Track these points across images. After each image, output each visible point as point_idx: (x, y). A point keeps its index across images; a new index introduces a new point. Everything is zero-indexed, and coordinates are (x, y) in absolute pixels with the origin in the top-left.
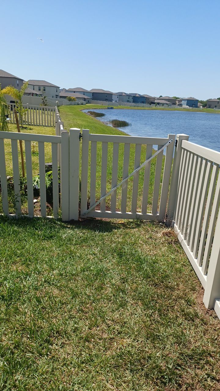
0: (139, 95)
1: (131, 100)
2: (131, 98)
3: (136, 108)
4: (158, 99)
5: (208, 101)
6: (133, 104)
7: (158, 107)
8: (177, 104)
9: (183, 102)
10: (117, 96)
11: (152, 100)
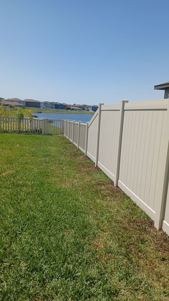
0: (59, 103)
1: (54, 106)
2: (53, 105)
3: (58, 112)
4: (73, 106)
7: (73, 111)
8: (86, 110)
9: (89, 108)
10: (43, 104)
11: (68, 107)
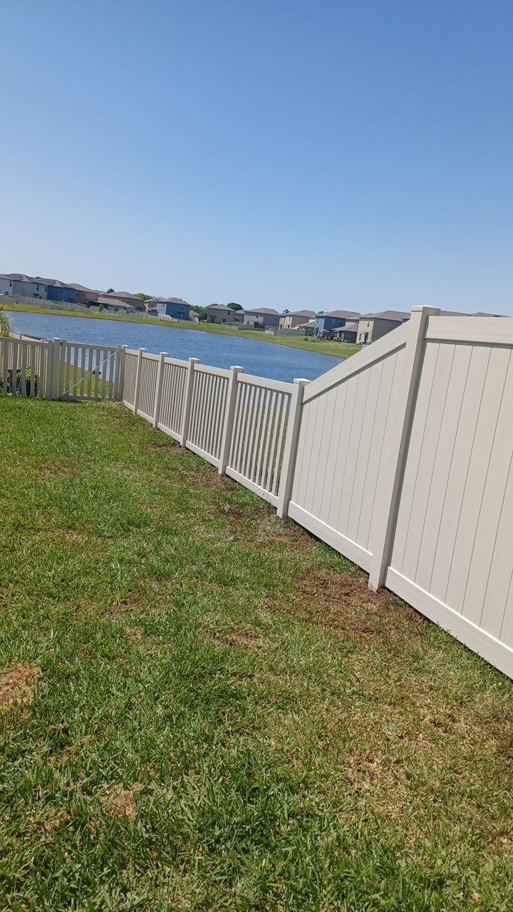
0: (62, 284)
1: (42, 291)
2: (42, 289)
3: (56, 311)
4: (105, 296)
5: (209, 308)
6: (49, 302)
7: (106, 312)
8: (147, 310)
9: (159, 307)
10: (8, 283)
11: (91, 297)
